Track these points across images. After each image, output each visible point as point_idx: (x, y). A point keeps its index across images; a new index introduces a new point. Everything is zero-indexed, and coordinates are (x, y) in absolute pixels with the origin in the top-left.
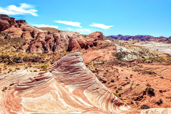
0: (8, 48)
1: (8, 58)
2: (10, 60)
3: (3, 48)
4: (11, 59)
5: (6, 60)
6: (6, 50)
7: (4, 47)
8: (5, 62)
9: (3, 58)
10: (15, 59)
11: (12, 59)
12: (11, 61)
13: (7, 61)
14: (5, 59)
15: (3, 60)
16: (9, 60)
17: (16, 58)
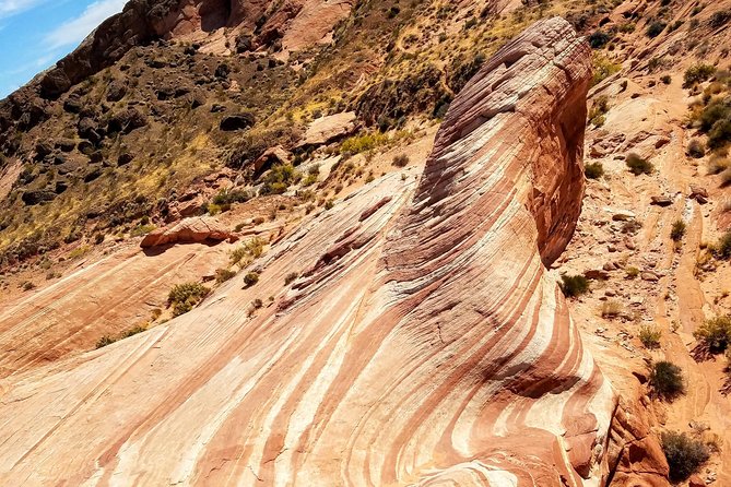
0: (450, 14)
1: (432, 83)
2: (441, 88)
3: (427, 22)
4: (443, 79)
5: (426, 95)
6: (441, 30)
7: (434, 13)
8: (423, 107)
9: (413, 90)
10: (458, 76)
11: (447, 83)
12: (444, 91)
13: (431, 99)
14: (420, 93)
15: (416, 100)
16: (436, 88)
17: (463, 68)
